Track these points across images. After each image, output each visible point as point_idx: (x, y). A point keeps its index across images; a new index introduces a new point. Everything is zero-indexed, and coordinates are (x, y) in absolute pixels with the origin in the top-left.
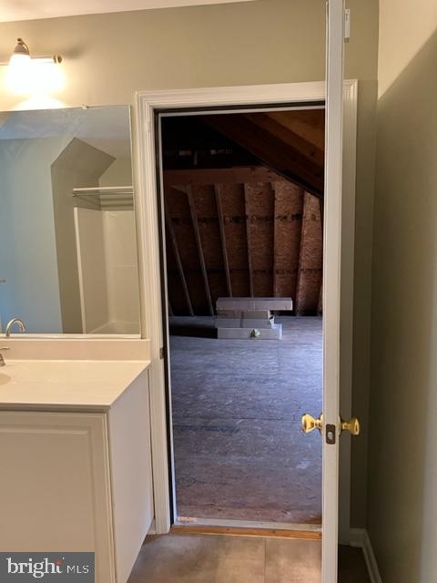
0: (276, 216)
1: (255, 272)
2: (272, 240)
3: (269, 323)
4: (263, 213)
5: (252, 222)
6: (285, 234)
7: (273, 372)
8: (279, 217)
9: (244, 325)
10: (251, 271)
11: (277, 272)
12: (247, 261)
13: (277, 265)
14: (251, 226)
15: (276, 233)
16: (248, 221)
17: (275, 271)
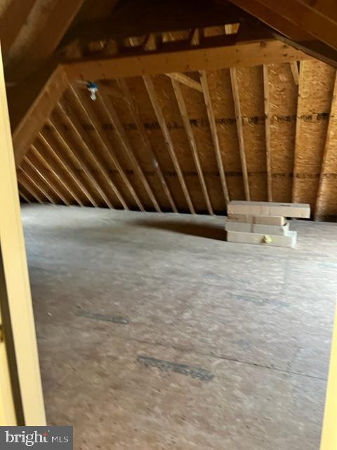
0: (299, 115)
1: (274, 175)
2: (293, 142)
3: (282, 230)
4: (285, 113)
5: (272, 122)
6: (308, 135)
7: (276, 290)
8: (302, 117)
9: (255, 230)
10: (269, 174)
11: (298, 177)
12: (265, 164)
13: (298, 170)
14: (270, 128)
15: (298, 135)
16: (268, 122)
17: (295, 175)
